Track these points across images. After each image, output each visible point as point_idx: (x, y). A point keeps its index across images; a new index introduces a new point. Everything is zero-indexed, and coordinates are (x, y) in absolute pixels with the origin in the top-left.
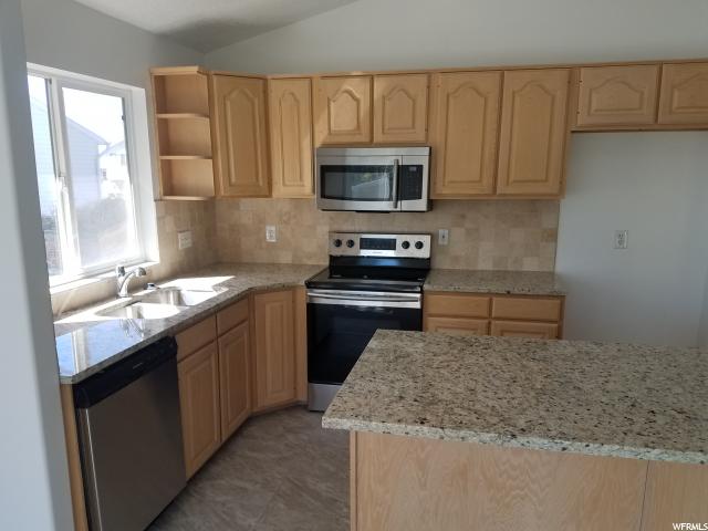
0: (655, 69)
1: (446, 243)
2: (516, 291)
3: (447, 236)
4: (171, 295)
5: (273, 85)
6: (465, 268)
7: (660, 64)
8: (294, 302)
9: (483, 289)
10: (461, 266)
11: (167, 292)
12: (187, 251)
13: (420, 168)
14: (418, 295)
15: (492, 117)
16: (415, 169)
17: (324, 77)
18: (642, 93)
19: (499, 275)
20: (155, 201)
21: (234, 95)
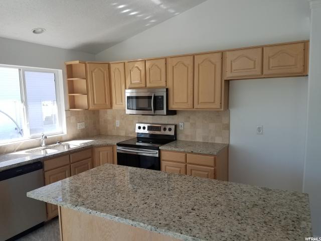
0: (260, 50)
1: (182, 129)
2: (195, 152)
3: (182, 126)
4: (65, 147)
5: (112, 65)
6: (191, 140)
7: (262, 48)
8: (113, 151)
9: (182, 150)
10: (189, 140)
11: (64, 146)
12: (82, 130)
13: (163, 97)
14: (157, 151)
15: (191, 75)
16: (160, 97)
17: (128, 62)
18: (255, 62)
19: (205, 144)
20: (66, 111)
21: (96, 70)
